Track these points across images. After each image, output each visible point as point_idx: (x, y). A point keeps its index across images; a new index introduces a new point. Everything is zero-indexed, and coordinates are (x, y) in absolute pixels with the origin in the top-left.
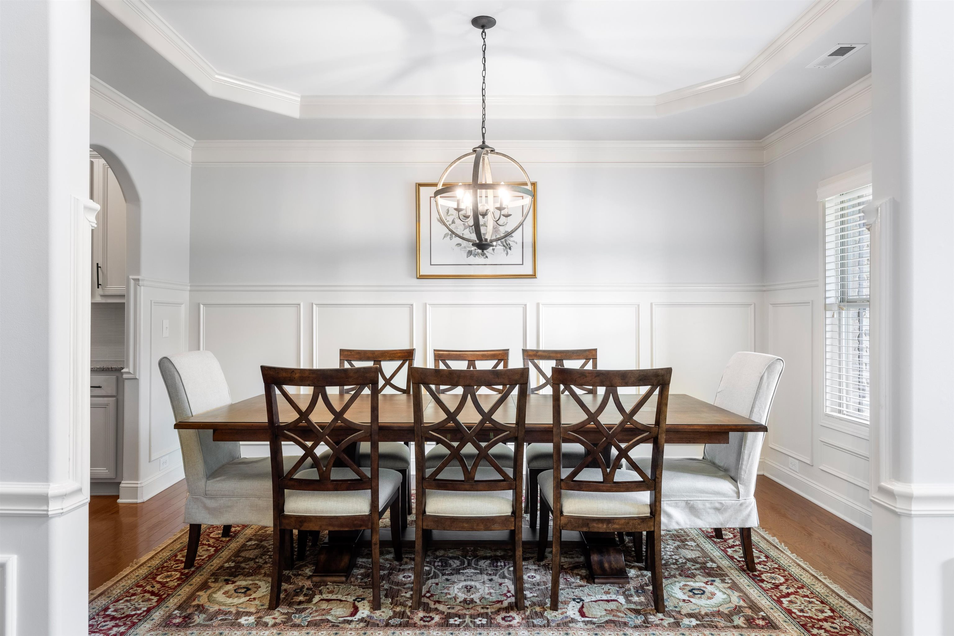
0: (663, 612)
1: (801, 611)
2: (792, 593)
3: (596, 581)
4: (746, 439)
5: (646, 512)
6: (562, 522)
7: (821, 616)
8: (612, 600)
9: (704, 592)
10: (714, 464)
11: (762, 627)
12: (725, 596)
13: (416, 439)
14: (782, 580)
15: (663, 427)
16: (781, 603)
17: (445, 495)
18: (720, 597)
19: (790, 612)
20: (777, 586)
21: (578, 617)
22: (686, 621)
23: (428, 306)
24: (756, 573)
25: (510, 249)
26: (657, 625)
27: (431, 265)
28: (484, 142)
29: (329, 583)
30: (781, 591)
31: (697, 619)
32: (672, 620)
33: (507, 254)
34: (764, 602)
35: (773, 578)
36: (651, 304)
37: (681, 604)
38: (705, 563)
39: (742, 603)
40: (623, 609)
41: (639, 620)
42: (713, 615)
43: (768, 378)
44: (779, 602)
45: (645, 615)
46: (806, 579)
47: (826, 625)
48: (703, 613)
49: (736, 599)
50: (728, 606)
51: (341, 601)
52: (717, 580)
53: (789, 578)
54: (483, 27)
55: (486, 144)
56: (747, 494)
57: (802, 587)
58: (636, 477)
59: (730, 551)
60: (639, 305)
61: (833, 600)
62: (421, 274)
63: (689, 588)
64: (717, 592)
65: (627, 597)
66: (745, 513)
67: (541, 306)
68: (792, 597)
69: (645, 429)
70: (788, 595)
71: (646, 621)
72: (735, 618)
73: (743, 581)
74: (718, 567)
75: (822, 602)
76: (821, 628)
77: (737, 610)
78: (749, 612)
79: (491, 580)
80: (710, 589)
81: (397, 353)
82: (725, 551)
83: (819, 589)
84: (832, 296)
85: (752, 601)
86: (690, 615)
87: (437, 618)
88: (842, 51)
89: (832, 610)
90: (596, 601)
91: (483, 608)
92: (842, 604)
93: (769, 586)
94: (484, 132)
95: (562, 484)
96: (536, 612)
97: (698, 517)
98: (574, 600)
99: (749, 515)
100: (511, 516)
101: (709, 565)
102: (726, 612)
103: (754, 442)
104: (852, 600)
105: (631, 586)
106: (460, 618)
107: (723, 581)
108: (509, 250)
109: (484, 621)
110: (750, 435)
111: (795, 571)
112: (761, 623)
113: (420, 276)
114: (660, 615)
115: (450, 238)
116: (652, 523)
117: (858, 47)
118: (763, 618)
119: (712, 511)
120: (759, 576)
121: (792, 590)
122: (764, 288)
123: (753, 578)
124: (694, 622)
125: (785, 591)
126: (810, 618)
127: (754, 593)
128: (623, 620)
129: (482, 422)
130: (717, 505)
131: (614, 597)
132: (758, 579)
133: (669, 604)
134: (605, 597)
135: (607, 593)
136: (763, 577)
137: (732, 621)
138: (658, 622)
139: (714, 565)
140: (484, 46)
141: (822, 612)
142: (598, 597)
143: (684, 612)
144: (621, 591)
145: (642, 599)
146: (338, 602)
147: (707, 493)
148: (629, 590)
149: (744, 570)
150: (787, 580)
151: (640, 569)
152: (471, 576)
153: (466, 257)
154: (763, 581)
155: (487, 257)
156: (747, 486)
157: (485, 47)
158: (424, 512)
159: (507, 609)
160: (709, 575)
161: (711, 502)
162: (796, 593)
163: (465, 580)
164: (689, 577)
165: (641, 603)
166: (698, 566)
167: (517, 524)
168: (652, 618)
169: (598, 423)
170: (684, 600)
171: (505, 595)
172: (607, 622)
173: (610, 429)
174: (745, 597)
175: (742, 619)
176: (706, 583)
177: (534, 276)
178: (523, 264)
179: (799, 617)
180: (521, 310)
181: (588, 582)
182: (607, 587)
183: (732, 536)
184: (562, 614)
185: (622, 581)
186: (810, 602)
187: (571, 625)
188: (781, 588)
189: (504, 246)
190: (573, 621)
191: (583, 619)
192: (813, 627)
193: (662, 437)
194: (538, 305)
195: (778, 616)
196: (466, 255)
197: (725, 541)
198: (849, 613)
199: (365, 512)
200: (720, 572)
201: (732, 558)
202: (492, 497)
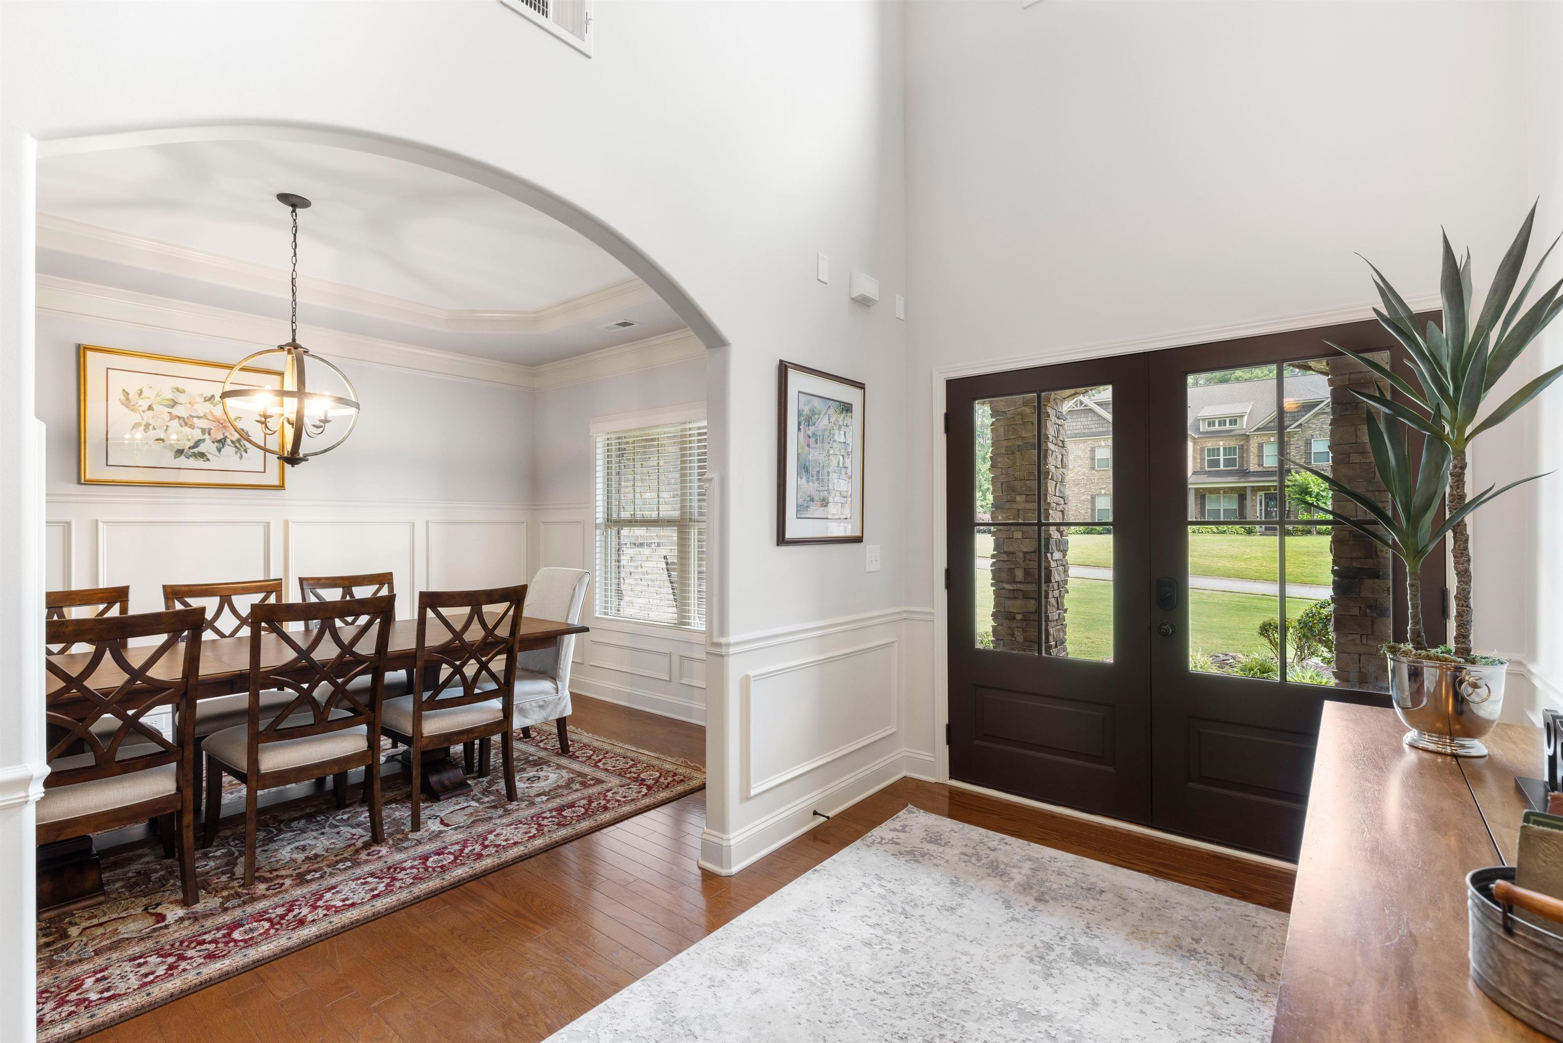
0: (516, 800)
1: (614, 767)
2: (602, 759)
3: (441, 798)
4: (563, 640)
5: (500, 716)
6: (423, 743)
7: (628, 766)
8: (466, 807)
9: (539, 778)
10: (527, 670)
11: (594, 785)
12: (557, 775)
13: (252, 688)
14: (591, 752)
15: (518, 636)
16: (598, 767)
17: (282, 746)
18: (553, 777)
19: (607, 770)
20: (590, 757)
21: (443, 828)
22: (538, 799)
23: (101, 525)
24: (570, 754)
25: (246, 451)
26: (517, 810)
27: (107, 465)
28: (294, 340)
29: (75, 912)
30: (594, 760)
31: (546, 796)
32: (527, 803)
33: (241, 457)
34: (586, 770)
35: (584, 753)
36: (427, 522)
37: (526, 790)
38: (527, 758)
39: (571, 775)
40: (480, 809)
41: (500, 812)
42: (555, 789)
43: (579, 589)
44: (596, 766)
45: (503, 806)
46: (607, 747)
47: (633, 770)
48: (547, 790)
49: (566, 775)
50: (563, 780)
51: (123, 918)
52: (544, 766)
53: (595, 750)
54: (294, 206)
55: (297, 342)
56: (564, 690)
57: (607, 753)
58: (493, 686)
59: (541, 745)
60: (413, 524)
61: (630, 754)
62: (88, 477)
63: (525, 779)
64: (549, 774)
65: (477, 801)
66: (563, 705)
67: (290, 524)
68: (603, 761)
69: (502, 640)
70: (600, 760)
71: (506, 810)
72: (572, 785)
73: (564, 761)
74: (539, 758)
75: (624, 758)
76: (630, 772)
77: (571, 781)
78: (580, 779)
79: (323, 833)
80: (541, 774)
81: (96, 594)
82: (537, 746)
83: (618, 750)
84: (600, 516)
85: (578, 772)
86: (539, 795)
87: (288, 882)
88: (625, 324)
89: (633, 760)
90: (452, 812)
91: (336, 856)
92: (637, 754)
93: (584, 759)
94: (294, 328)
95: (424, 705)
96: (399, 839)
97: (526, 717)
98: (430, 818)
99: (565, 706)
100: (368, 750)
101: (531, 758)
102: (564, 784)
103: (569, 643)
104: (641, 751)
105: (476, 791)
106: (316, 872)
107: (549, 766)
108: (243, 453)
109: (348, 864)
110: (567, 637)
111: (597, 744)
112: (592, 782)
113: (85, 481)
114: (515, 803)
115: (144, 430)
116: (506, 725)
117: (636, 325)
118: (592, 779)
119: (537, 709)
120: (573, 754)
121: (601, 757)
122: (535, 507)
123: (570, 757)
124: (545, 798)
125: (597, 759)
126: (622, 769)
127: (576, 766)
128: (486, 816)
129: (341, 656)
130: (541, 703)
131: (466, 804)
132: (574, 757)
133: (519, 794)
134: (457, 807)
135: (457, 804)
136: (577, 754)
137: (571, 788)
138: (517, 807)
139: (535, 758)
140: (294, 229)
141: (627, 763)
142: (452, 809)
143: (532, 794)
144: (469, 798)
145: (492, 797)
146: (121, 920)
147: (533, 694)
148: (476, 795)
149: (560, 755)
150: (594, 752)
151: (474, 778)
152: (294, 838)
153: (173, 457)
154: (578, 757)
155: (208, 460)
156: (563, 682)
157: (296, 230)
158: (258, 771)
159: (366, 846)
160: (536, 765)
161: (536, 701)
162: (605, 757)
163: (289, 844)
164: (520, 771)
165: (493, 801)
166: (522, 762)
167: (375, 756)
168: (509, 807)
169: (462, 641)
170: (527, 788)
171: (352, 838)
172: (473, 822)
173: (473, 645)
174: (572, 771)
175: (577, 784)
176: (537, 771)
177: (282, 487)
178: (265, 472)
179: (614, 771)
180: (260, 529)
181: (431, 802)
182: (454, 800)
183: (536, 734)
184: (426, 831)
185: (467, 790)
186: (617, 760)
187: (442, 835)
188: (593, 757)
189: (236, 447)
190: (441, 832)
191: (450, 828)
192: (626, 773)
193: (517, 646)
194: (286, 523)
195: (601, 775)
196: (172, 454)
197: (533, 739)
198: (644, 758)
199: (169, 791)
200: (542, 761)
201: (546, 749)
202: (344, 735)
